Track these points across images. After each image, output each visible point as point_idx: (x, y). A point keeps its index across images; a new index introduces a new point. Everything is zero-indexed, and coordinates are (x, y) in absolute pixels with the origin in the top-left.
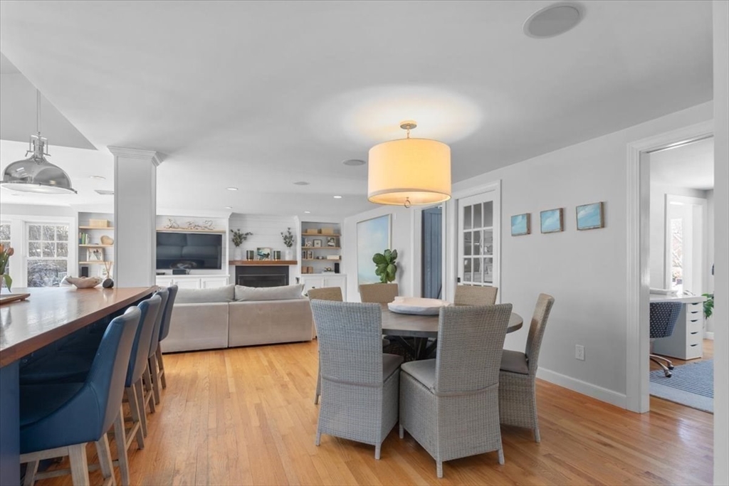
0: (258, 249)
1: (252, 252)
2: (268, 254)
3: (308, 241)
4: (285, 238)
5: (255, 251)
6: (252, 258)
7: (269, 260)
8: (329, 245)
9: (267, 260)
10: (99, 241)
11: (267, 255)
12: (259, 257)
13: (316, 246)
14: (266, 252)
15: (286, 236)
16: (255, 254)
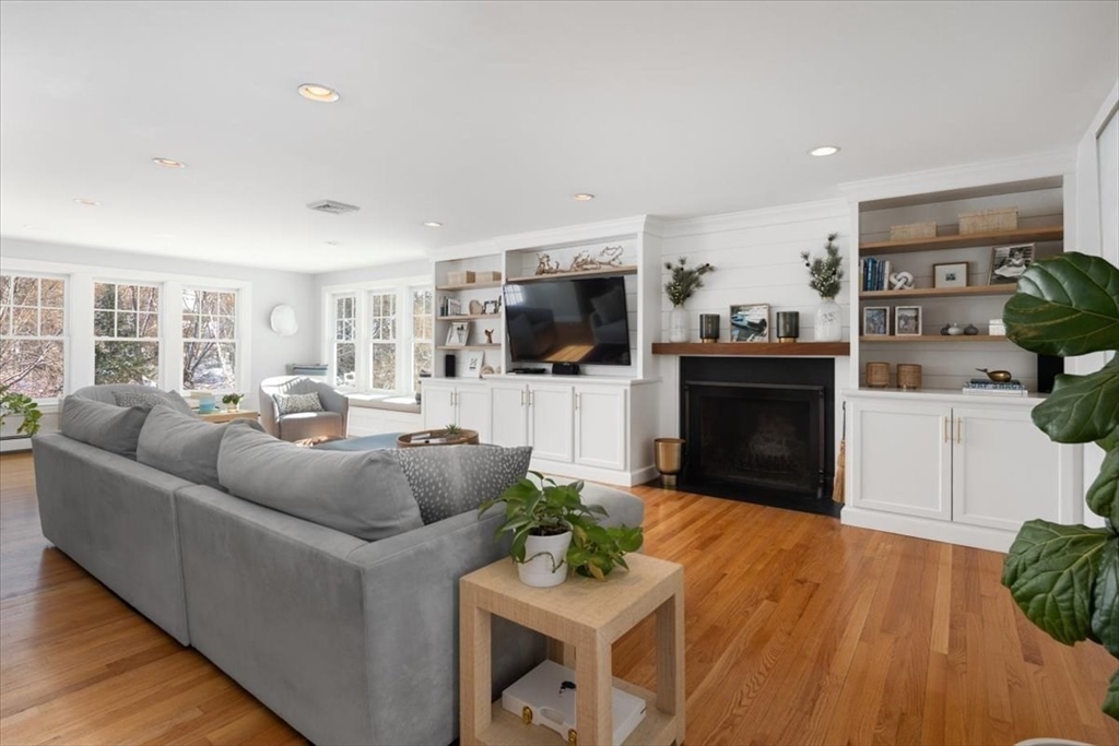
0: (735, 309)
1: (716, 319)
2: (763, 323)
3: (894, 271)
4: (817, 268)
5: (725, 314)
6: (715, 335)
7: (766, 339)
8: (1002, 279)
9: (758, 339)
10: (466, 310)
11: (759, 327)
12: (736, 332)
13: (942, 284)
14: (755, 316)
15: (818, 263)
16: (725, 325)
